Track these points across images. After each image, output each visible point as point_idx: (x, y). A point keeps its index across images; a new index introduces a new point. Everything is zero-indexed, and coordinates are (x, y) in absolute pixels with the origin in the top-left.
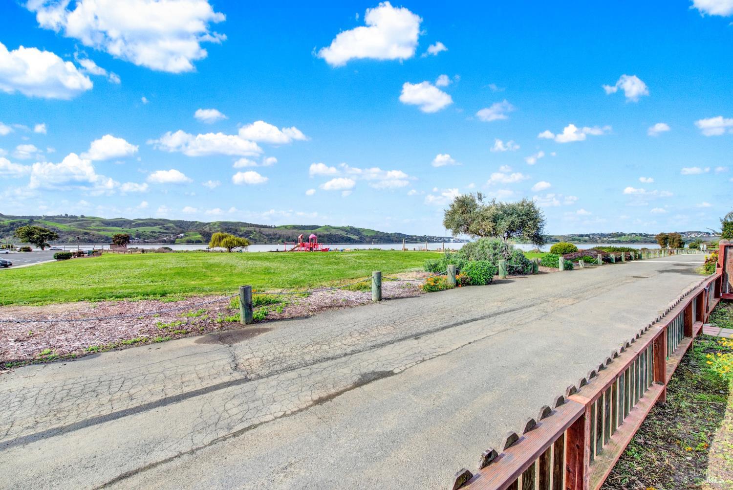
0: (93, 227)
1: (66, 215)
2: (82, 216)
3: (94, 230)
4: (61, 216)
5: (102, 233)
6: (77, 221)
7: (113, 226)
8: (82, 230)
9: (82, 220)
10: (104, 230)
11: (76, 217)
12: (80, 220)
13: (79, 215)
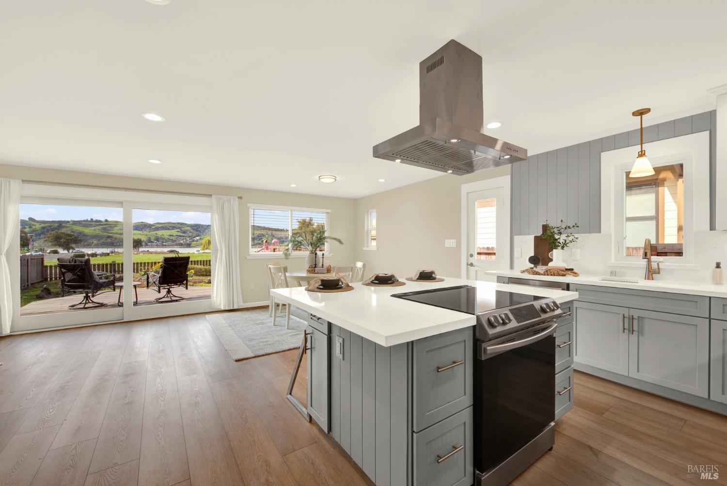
2: (106, 221)
4: (87, 221)
6: (101, 225)
8: (105, 234)
11: (100, 221)
12: (104, 225)
13: (103, 219)
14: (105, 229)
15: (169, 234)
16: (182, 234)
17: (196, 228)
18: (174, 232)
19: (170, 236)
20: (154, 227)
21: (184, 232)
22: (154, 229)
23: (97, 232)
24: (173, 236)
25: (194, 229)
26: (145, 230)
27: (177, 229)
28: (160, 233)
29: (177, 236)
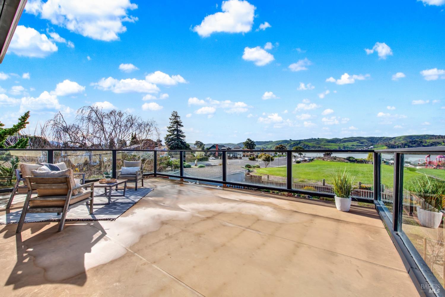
0: (322, 144)
1: (312, 138)
2: (318, 138)
3: (323, 145)
4: (310, 139)
5: (326, 147)
6: (316, 141)
7: (332, 143)
8: (318, 145)
9: (318, 140)
10: (327, 145)
11: (316, 139)
12: (317, 141)
13: (317, 138)
14: (317, 143)
15: (351, 145)
16: (360, 144)
17: (371, 140)
18: (355, 143)
19: (352, 145)
20: (342, 141)
21: (362, 143)
22: (342, 142)
23: (315, 145)
24: (354, 145)
25: (369, 141)
26: (338, 143)
27: (357, 141)
28: (346, 144)
29: (357, 145)
